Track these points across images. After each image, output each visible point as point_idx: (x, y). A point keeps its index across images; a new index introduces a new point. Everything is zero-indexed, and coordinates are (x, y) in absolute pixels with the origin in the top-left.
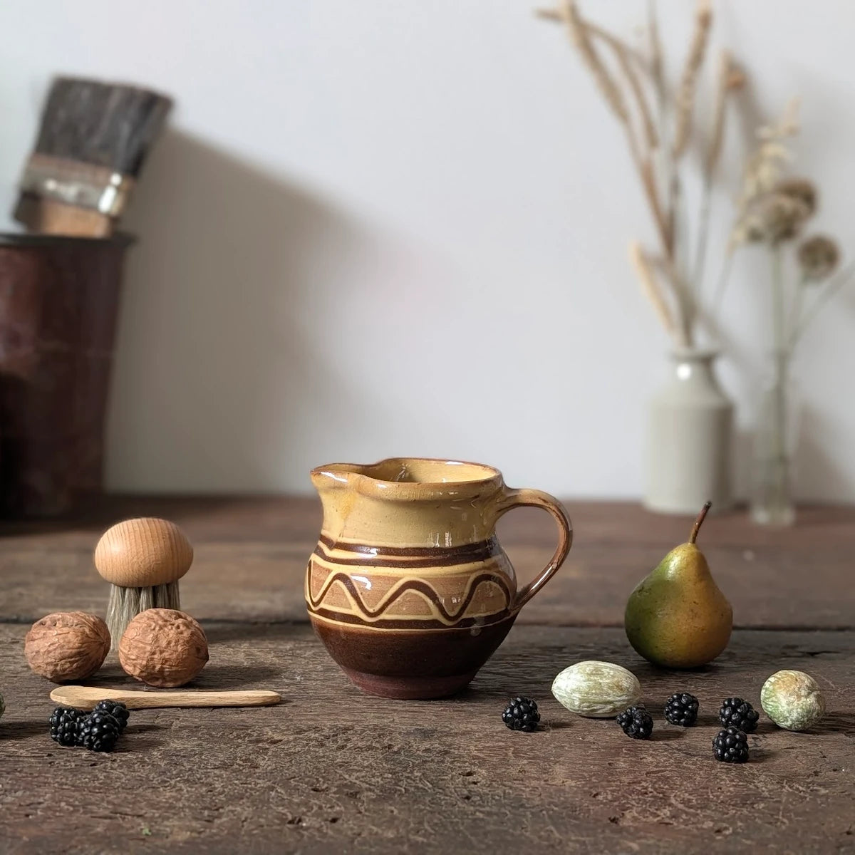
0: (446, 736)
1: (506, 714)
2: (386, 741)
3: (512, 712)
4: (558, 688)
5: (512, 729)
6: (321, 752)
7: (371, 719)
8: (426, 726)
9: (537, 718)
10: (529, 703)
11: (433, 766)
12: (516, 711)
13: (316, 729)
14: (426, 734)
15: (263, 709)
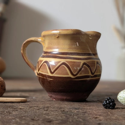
0: (84, 109)
1: (104, 103)
2: (62, 110)
3: (106, 102)
4: (120, 97)
5: (106, 108)
6: (38, 111)
7: (56, 105)
8: (76, 107)
9: (115, 105)
10: (112, 99)
11: (81, 115)
12: (108, 102)
13: (37, 107)
14: (76, 109)
15: (21, 103)
